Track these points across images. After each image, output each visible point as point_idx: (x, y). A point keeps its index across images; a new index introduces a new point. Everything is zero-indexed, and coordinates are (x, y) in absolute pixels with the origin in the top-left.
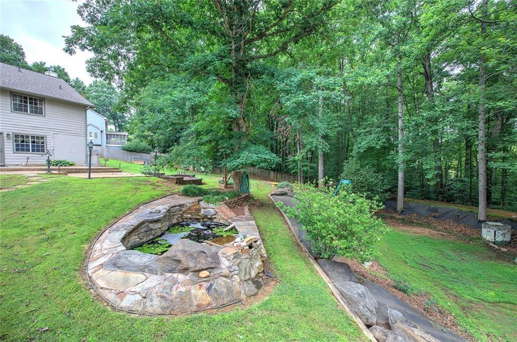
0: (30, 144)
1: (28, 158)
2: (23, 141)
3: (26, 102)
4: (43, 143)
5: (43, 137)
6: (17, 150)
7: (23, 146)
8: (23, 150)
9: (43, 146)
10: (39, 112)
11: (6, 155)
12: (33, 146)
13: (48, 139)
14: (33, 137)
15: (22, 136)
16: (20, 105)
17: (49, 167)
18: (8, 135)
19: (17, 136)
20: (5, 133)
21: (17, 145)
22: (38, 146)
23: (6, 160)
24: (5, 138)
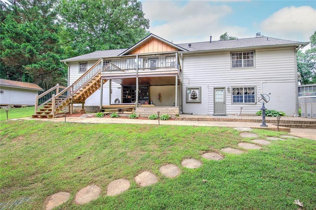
0: (244, 95)
1: (242, 108)
2: (238, 93)
3: (241, 58)
4: (253, 93)
5: (254, 88)
6: (234, 101)
7: (238, 97)
8: (238, 101)
9: (253, 97)
10: (250, 64)
11: (227, 106)
12: (245, 97)
13: (257, 89)
14: (245, 88)
15: (238, 89)
16: (237, 62)
17: (264, 118)
18: (228, 89)
19: (234, 89)
20: (227, 87)
21: (234, 97)
22: (249, 97)
23: (227, 110)
24: (227, 92)
